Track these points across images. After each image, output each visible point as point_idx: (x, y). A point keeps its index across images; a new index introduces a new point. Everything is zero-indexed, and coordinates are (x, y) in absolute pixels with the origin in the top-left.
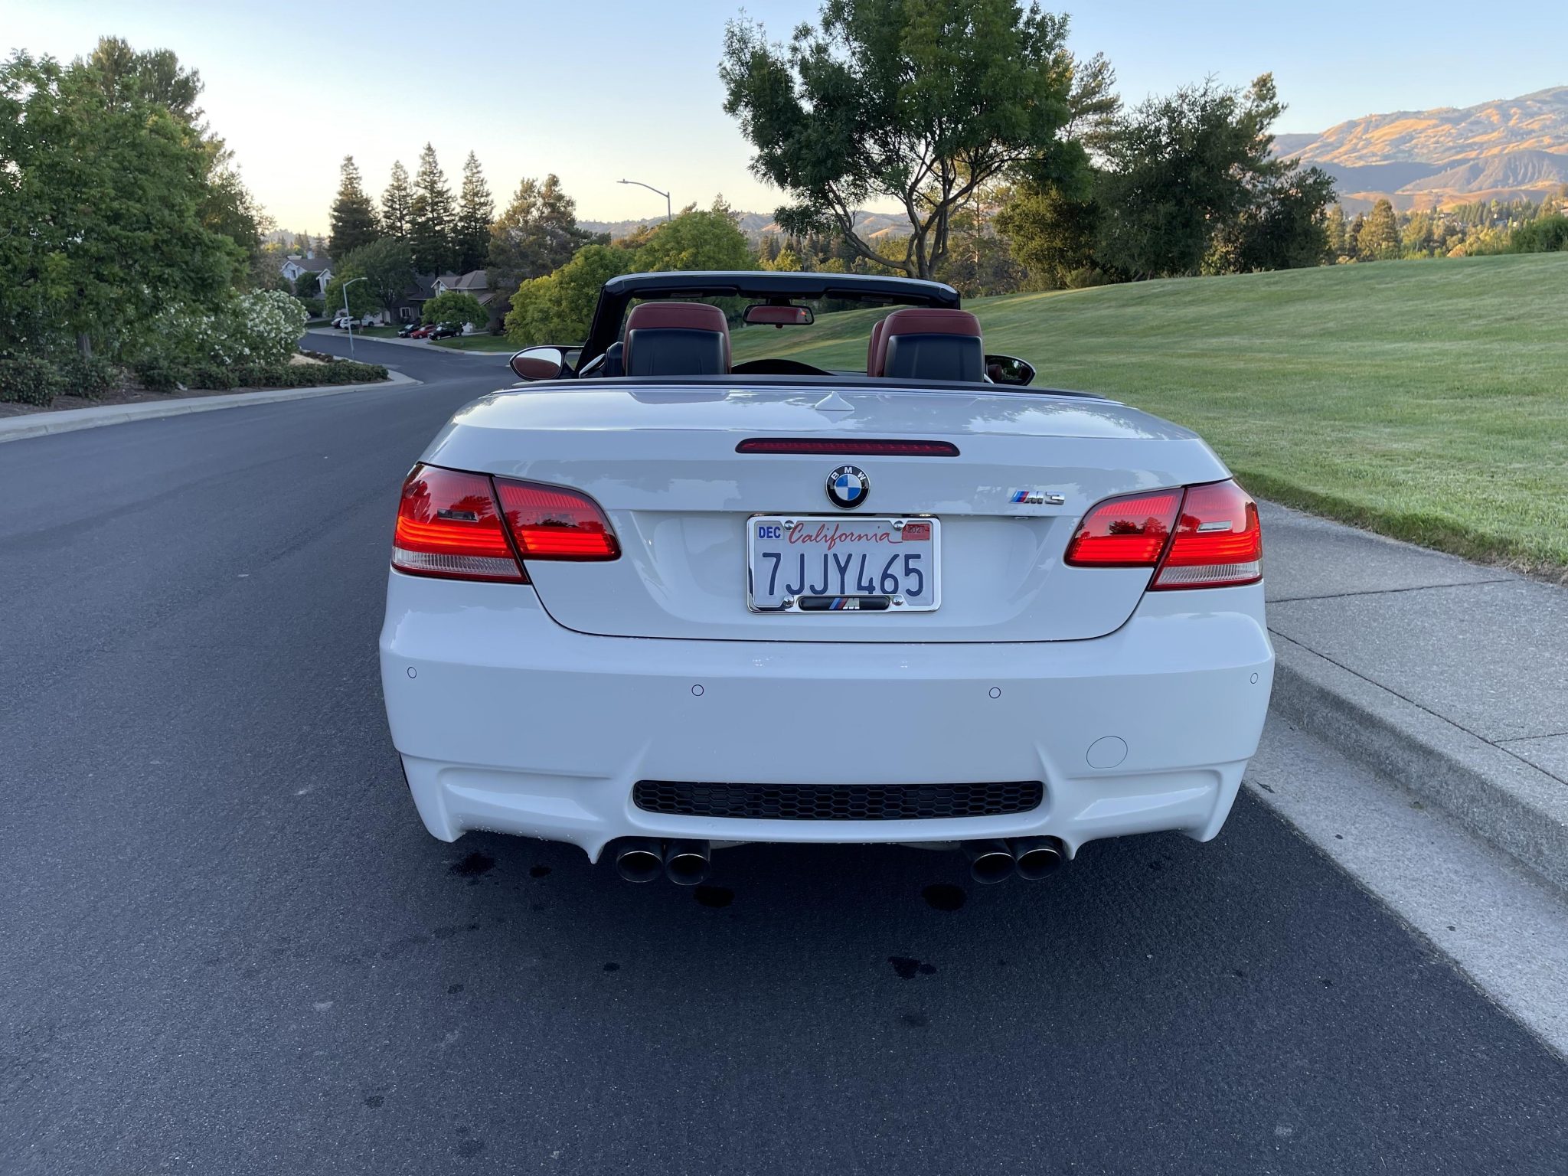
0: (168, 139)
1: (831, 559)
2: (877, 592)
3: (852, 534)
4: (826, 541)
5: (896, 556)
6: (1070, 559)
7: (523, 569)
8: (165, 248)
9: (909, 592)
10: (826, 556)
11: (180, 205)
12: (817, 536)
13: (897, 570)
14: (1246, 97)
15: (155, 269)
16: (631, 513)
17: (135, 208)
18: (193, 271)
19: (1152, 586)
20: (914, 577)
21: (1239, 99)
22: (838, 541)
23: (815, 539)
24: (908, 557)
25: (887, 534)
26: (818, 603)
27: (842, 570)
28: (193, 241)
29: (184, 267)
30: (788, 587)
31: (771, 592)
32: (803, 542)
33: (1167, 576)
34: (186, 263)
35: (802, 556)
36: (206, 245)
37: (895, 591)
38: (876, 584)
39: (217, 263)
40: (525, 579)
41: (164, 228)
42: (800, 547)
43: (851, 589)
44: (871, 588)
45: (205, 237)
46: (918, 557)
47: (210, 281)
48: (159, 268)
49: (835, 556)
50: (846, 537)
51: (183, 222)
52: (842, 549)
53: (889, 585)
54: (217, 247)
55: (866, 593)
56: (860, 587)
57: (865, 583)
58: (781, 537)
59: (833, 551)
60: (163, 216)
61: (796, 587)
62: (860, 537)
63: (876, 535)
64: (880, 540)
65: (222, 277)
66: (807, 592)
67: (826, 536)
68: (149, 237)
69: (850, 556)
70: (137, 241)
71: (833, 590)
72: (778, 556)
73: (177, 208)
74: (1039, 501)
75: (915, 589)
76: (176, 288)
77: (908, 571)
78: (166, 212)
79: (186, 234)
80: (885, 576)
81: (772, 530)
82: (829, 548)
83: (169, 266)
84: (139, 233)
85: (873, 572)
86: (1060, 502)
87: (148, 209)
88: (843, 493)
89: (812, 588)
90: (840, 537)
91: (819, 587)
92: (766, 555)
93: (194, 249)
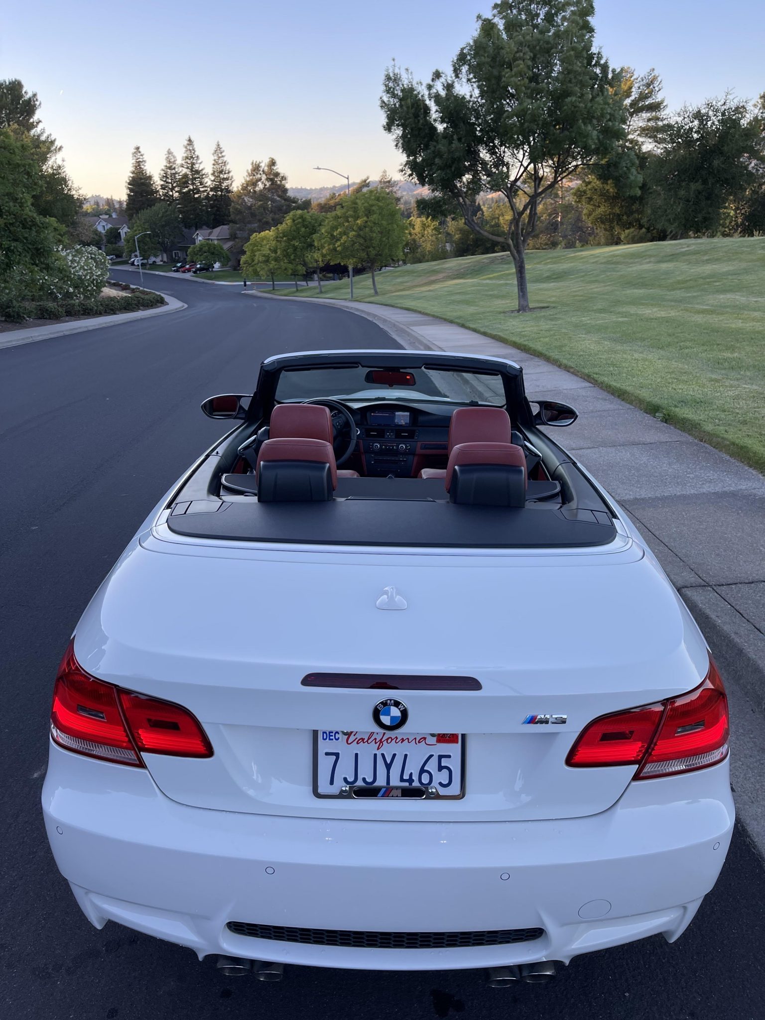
1: (379, 759)
2: (416, 784)
3: (397, 738)
4: (376, 743)
5: (431, 756)
6: (571, 761)
7: (140, 759)
8: (12, 229)
9: (441, 784)
10: (375, 755)
11: (21, 199)
12: (369, 739)
13: (432, 766)
14: (755, 106)
16: (220, 726)
18: (30, 244)
19: (637, 777)
20: (445, 771)
21: (749, 107)
22: (385, 743)
23: (367, 741)
24: (440, 757)
25: (425, 739)
26: (369, 792)
27: (388, 766)
28: (30, 223)
29: (25, 241)
30: (345, 779)
31: (332, 782)
32: (358, 743)
33: (649, 769)
34: (26, 239)
35: (357, 755)
36: (38, 226)
37: (430, 783)
38: (415, 778)
39: (46, 238)
40: (141, 765)
41: (10, 214)
42: (355, 748)
43: (395, 782)
44: (410, 780)
45: (37, 221)
46: (449, 757)
47: (42, 250)
48: (8, 242)
49: (383, 755)
50: (392, 740)
51: (23, 210)
52: (388, 750)
53: (425, 779)
54: (46, 226)
55: (406, 784)
56: (402, 780)
57: (406, 777)
58: (340, 740)
59: (381, 751)
60: (10, 208)
61: (350, 779)
62: (403, 740)
63: (415, 739)
64: (419, 742)
65: (49, 247)
66: (360, 783)
67: (375, 739)
69: (394, 755)
71: (381, 782)
72: (337, 755)
73: (19, 201)
74: (546, 722)
75: (446, 782)
76: (19, 255)
77: (441, 768)
78: (11, 204)
79: (25, 219)
80: (422, 771)
81: (333, 734)
82: (378, 749)
83: (16, 240)
85: (413, 768)
86: (563, 722)
88: (386, 720)
89: (364, 779)
90: (387, 740)
91: (370, 780)
92: (327, 754)
93: (31, 229)
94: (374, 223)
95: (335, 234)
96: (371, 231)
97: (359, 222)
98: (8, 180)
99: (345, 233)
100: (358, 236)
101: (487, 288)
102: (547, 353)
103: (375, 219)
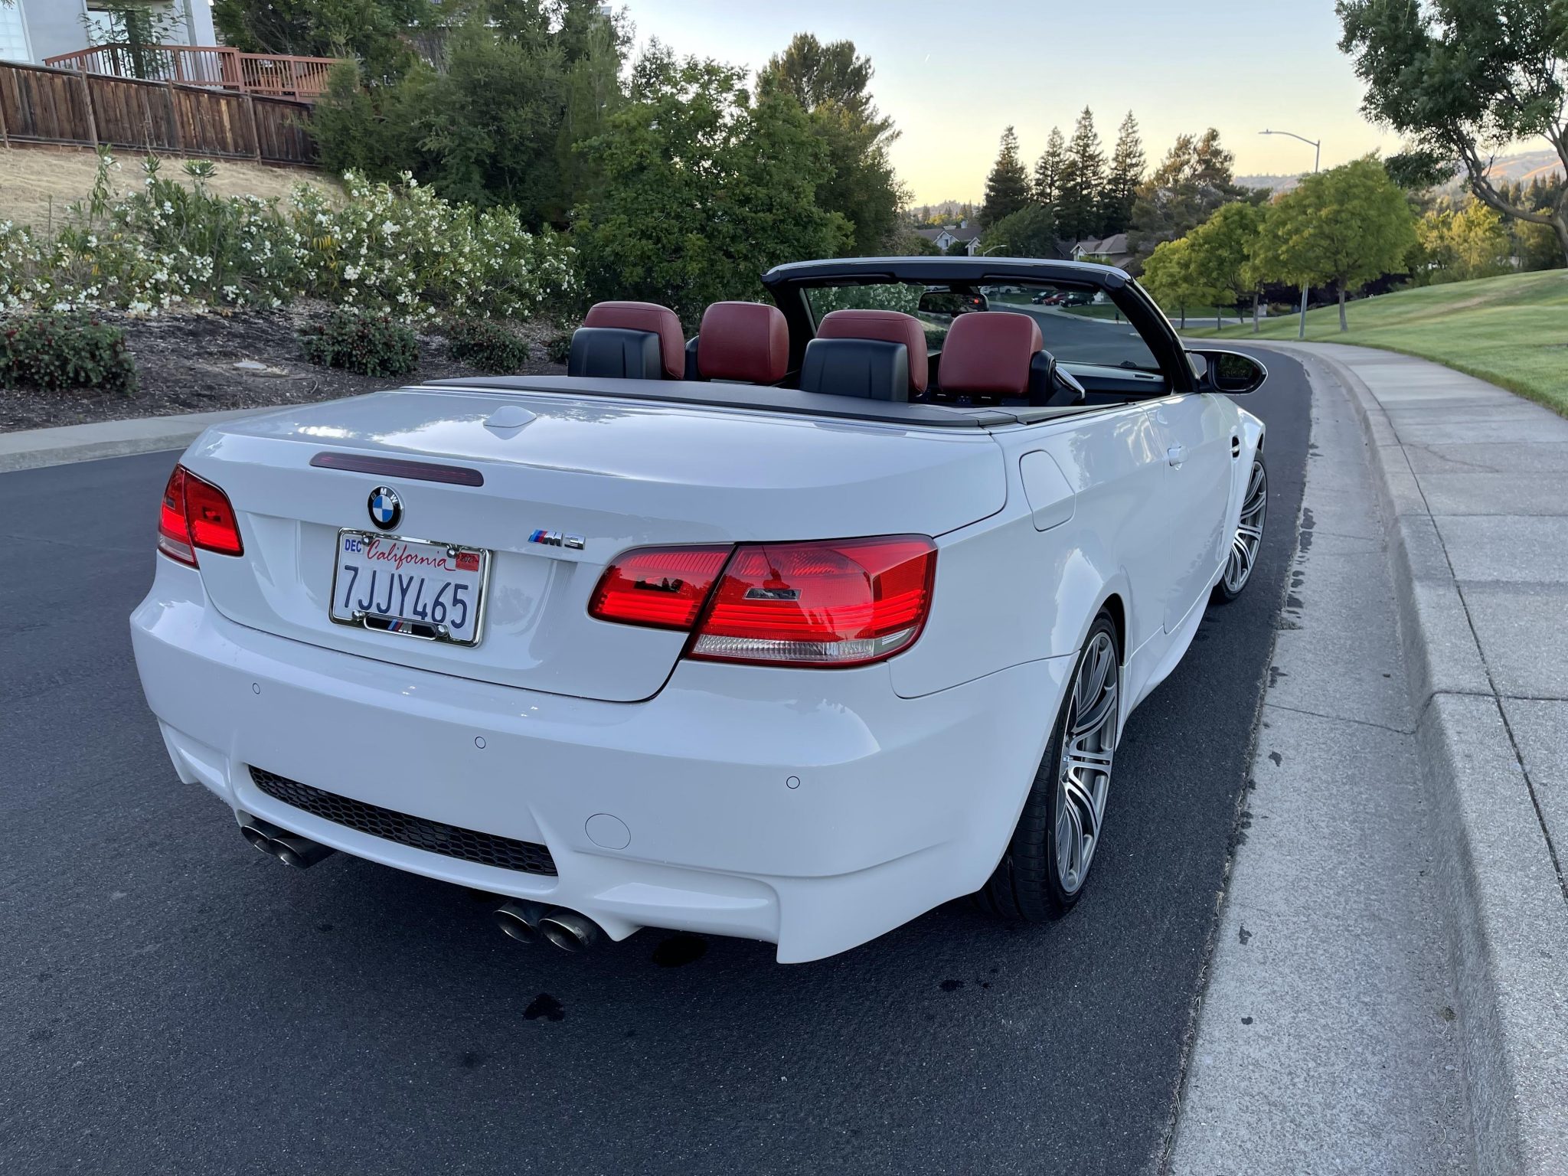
0: (795, 127)
1: (396, 580)
2: (428, 619)
3: (416, 556)
4: (396, 561)
5: (448, 584)
6: (595, 609)
7: (194, 556)
8: (782, 227)
9: (453, 622)
10: (393, 575)
11: (799, 187)
12: (390, 554)
13: (447, 599)
15: (771, 246)
16: (249, 515)
17: (762, 192)
19: (689, 654)
20: (460, 606)
22: (404, 561)
23: (387, 557)
24: (458, 587)
25: (444, 560)
26: (379, 623)
27: (404, 592)
28: (805, 219)
30: (360, 602)
31: (346, 606)
32: (378, 559)
33: (708, 644)
34: (798, 240)
35: (375, 572)
36: (816, 223)
37: (442, 620)
38: (429, 610)
39: (823, 239)
40: (193, 563)
41: (782, 208)
42: (374, 564)
43: (408, 614)
44: (423, 614)
45: (816, 216)
46: (465, 587)
49: (400, 576)
50: (412, 559)
51: (799, 202)
52: (406, 571)
53: (438, 614)
54: (824, 224)
55: (419, 618)
56: (415, 612)
57: (420, 609)
58: (361, 552)
59: (401, 571)
60: (783, 198)
61: (365, 604)
62: (422, 560)
63: (435, 560)
64: (439, 565)
66: (374, 610)
67: (396, 555)
68: (769, 217)
69: (411, 579)
70: (759, 222)
71: (394, 612)
72: (356, 570)
74: (558, 543)
75: (458, 621)
77: (456, 601)
78: (785, 194)
79: (800, 214)
80: (437, 603)
81: (356, 544)
82: (397, 568)
83: (782, 242)
84: (761, 215)
85: (427, 599)
86: (580, 547)
87: (773, 192)
88: (378, 514)
89: (378, 605)
90: (407, 558)
91: (384, 607)
92: (347, 568)
93: (805, 228)
94: (1353, 214)
95: (1280, 233)
96: (1348, 228)
97: (1324, 213)
98: (787, 163)
99: (1297, 231)
100: (1322, 235)
101: (1546, 317)
102: (1550, 394)
103: (1354, 208)
